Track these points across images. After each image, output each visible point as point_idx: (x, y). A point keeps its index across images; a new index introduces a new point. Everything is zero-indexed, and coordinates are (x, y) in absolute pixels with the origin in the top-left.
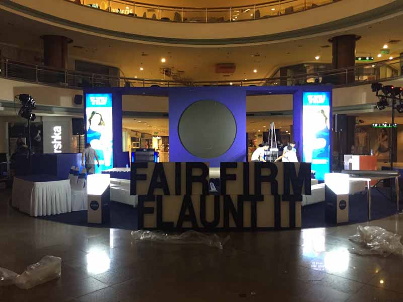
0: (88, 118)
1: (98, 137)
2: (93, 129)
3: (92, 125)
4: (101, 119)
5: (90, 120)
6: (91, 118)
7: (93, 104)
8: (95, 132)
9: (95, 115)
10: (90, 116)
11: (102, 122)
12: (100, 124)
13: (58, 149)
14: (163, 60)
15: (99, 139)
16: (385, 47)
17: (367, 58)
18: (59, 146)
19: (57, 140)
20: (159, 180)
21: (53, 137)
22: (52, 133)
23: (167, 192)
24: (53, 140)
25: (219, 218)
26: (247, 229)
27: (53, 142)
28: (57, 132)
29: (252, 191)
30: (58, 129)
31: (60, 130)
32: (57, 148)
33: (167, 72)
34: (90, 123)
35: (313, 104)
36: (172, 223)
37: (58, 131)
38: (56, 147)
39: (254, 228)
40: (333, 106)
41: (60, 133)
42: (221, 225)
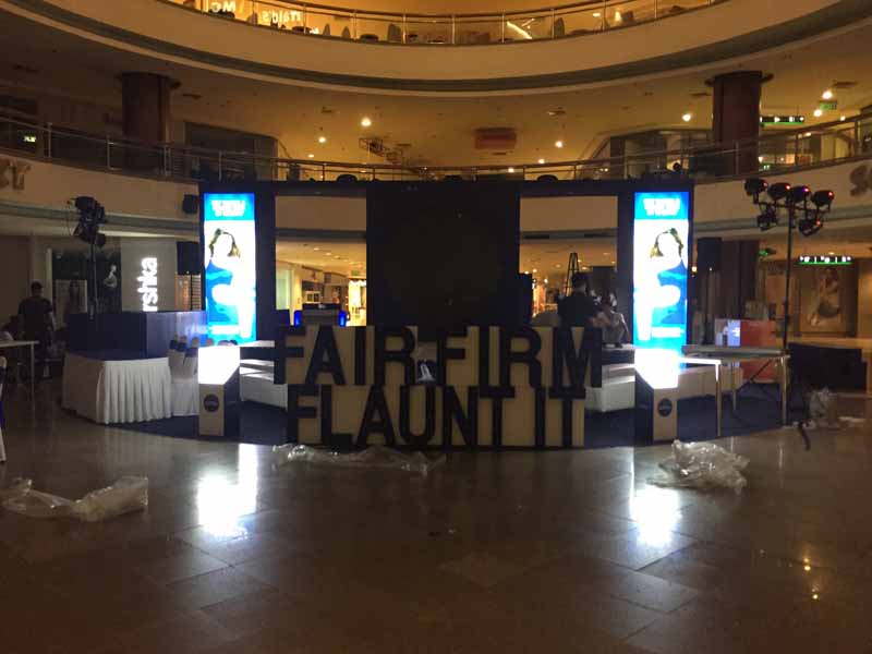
0: (207, 242)
1: (226, 280)
2: (217, 263)
3: (216, 257)
4: (234, 244)
5: (212, 247)
6: (213, 242)
7: (218, 214)
8: (220, 270)
9: (222, 237)
10: (212, 238)
11: (235, 250)
12: (231, 254)
13: (151, 304)
14: (366, 122)
15: (229, 283)
16: (828, 95)
17: (791, 119)
18: (153, 299)
19: (149, 286)
20: (326, 358)
21: (140, 279)
22: (138, 270)
23: (340, 380)
24: (140, 284)
25: (434, 428)
26: (485, 449)
27: (140, 290)
28: (148, 270)
29: (494, 380)
30: (150, 265)
31: (156, 265)
32: (149, 301)
33: (374, 146)
34: (212, 253)
35: (654, 217)
36: (349, 436)
37: (150, 267)
38: (146, 300)
39: (497, 447)
40: (695, 220)
41: (155, 272)
42: (437, 440)
